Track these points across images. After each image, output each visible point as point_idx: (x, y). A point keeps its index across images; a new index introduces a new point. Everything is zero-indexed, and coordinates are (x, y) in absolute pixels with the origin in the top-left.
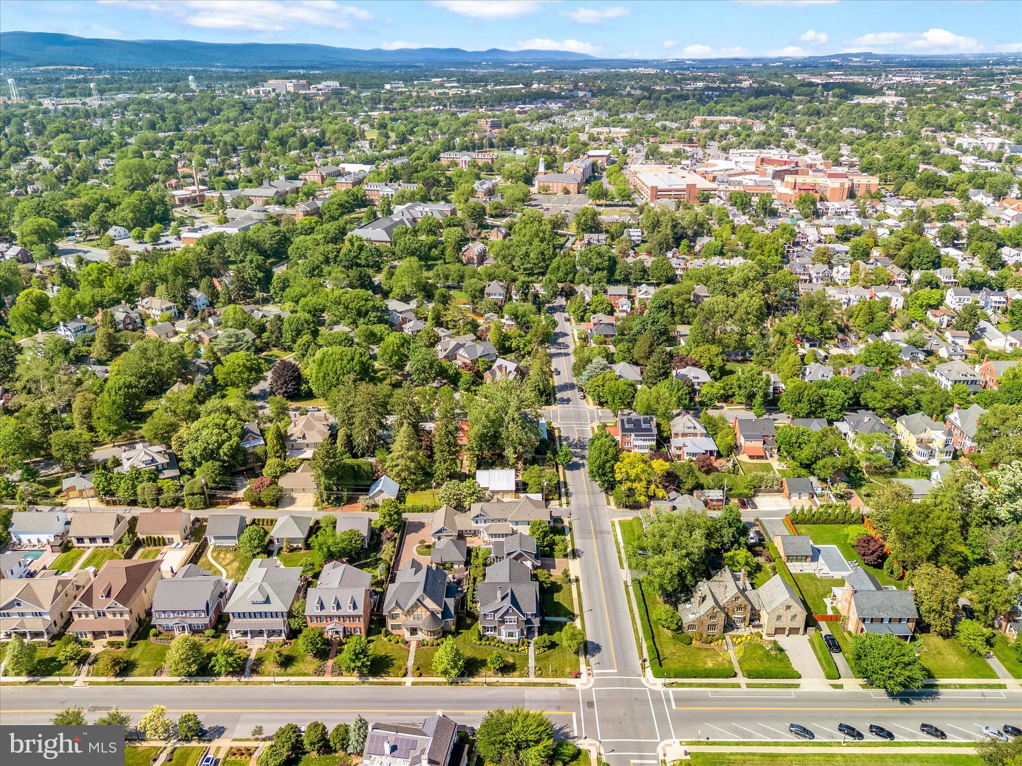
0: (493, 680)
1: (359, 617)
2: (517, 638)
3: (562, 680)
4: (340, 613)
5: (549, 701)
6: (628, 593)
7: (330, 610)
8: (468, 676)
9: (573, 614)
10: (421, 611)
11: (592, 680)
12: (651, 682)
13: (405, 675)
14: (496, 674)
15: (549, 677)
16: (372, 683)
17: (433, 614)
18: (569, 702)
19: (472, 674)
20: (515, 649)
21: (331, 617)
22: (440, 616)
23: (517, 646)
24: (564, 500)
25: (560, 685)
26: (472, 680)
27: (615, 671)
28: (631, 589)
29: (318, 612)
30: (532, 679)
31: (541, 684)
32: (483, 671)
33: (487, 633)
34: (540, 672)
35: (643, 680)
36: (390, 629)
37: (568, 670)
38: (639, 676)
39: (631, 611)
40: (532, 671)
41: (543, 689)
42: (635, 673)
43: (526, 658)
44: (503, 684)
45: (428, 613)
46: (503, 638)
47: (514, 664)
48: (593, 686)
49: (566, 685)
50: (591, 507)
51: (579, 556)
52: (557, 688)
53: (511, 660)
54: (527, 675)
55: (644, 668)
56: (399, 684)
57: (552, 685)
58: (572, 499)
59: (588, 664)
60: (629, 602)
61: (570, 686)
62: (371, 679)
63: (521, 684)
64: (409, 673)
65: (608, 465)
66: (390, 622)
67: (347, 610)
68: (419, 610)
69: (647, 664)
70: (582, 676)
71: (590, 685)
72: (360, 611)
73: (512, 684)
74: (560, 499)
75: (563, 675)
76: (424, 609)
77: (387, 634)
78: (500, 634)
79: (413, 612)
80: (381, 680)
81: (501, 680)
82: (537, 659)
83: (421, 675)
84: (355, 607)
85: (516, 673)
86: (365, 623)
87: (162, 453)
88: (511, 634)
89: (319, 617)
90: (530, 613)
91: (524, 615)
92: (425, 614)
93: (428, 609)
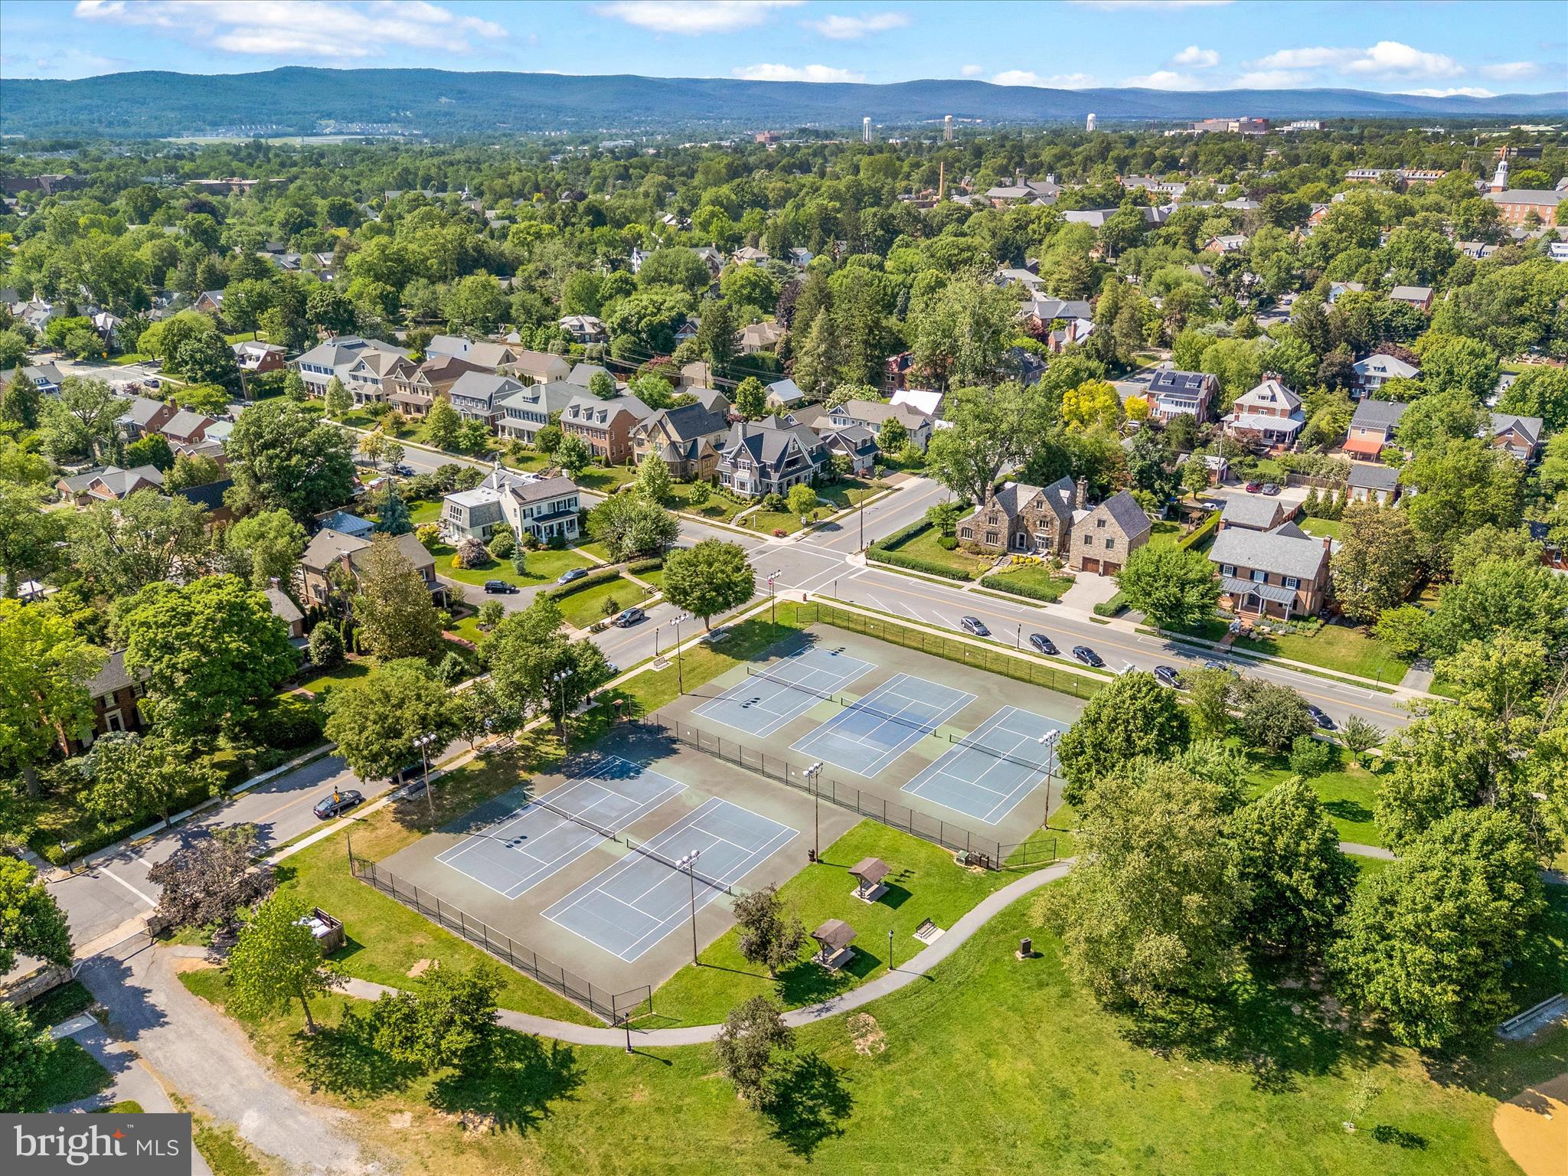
0: (690, 516)
1: (605, 433)
2: (748, 491)
3: (759, 534)
4: (589, 423)
7: (582, 420)
9: (849, 505)
10: (662, 438)
11: (793, 543)
12: (855, 559)
14: (699, 514)
15: (748, 528)
17: (673, 444)
20: (739, 502)
21: (580, 427)
22: (682, 451)
23: (744, 500)
25: (752, 536)
29: (570, 419)
30: (730, 525)
31: (732, 530)
33: (725, 484)
34: (744, 523)
35: (849, 556)
36: (635, 459)
37: (778, 531)
38: (849, 553)
40: (737, 520)
41: (730, 533)
43: (742, 510)
44: (696, 521)
45: (669, 442)
46: (736, 490)
47: (725, 511)
48: (787, 546)
49: (759, 537)
52: (748, 537)
53: (725, 508)
54: (728, 521)
57: (744, 534)
59: (807, 534)
61: (764, 539)
63: (713, 525)
64: (619, 492)
66: (637, 451)
67: (595, 422)
68: (661, 436)
70: (787, 538)
71: (784, 544)
72: (606, 426)
73: (704, 523)
75: (766, 532)
76: (665, 437)
77: (632, 462)
78: (733, 485)
79: (655, 438)
80: (589, 490)
81: (698, 518)
82: (753, 514)
84: (603, 419)
85: (719, 518)
86: (611, 444)
87: (594, 325)
88: (742, 485)
89: (571, 425)
90: (769, 462)
91: (759, 462)
92: (665, 442)
93: (669, 437)
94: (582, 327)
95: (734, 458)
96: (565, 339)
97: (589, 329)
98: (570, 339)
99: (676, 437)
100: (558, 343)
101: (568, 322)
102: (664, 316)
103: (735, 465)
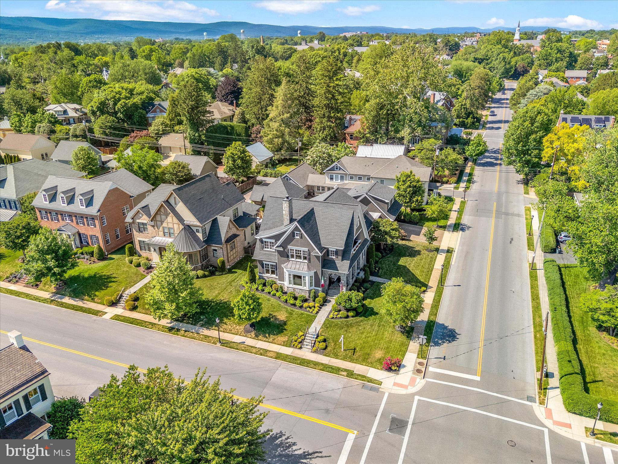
0: (237, 339)
1: (93, 218)
2: (307, 288)
3: (358, 368)
4: (71, 208)
5: (313, 396)
6: (534, 277)
7: (60, 205)
8: (202, 326)
9: (426, 286)
10: (170, 221)
11: (420, 383)
12: (556, 417)
13: (113, 304)
14: (247, 332)
15: (336, 356)
16: (62, 305)
17: (188, 229)
18: (354, 408)
19: (209, 324)
20: (298, 302)
21: (62, 214)
22: (200, 235)
23: (305, 300)
24: (463, 185)
25: (350, 374)
26: (205, 332)
27: (478, 378)
28: (541, 274)
29: (46, 204)
30: (306, 353)
31: (315, 365)
32: (229, 324)
33: (266, 275)
34: (323, 345)
35: (539, 410)
36: (138, 248)
37: (378, 354)
38: (530, 399)
39: (535, 298)
40: (309, 339)
41: (314, 374)
42: (520, 393)
43: (310, 321)
44: (249, 349)
45: (182, 227)
46: (286, 284)
47: (285, 323)
48: (419, 393)
49: (363, 377)
50: (499, 194)
51: (463, 230)
52: (342, 380)
53: (282, 316)
54: (301, 344)
55: (543, 388)
56: (96, 313)
57: (336, 370)
58: (474, 187)
59: (422, 354)
60: (534, 287)
61: (371, 380)
62: (67, 300)
63: (278, 356)
64: (122, 303)
65: (533, 136)
66: (138, 237)
67: (79, 207)
68: (169, 219)
69: (554, 382)
70: (402, 370)
71: (411, 390)
72: (93, 210)
73: (264, 352)
74: (458, 181)
75: (365, 360)
76: (176, 220)
77: (132, 252)
78: (282, 279)
79: (162, 222)
80: (79, 303)
81: (250, 341)
82: (327, 325)
83: (134, 308)
85: (282, 338)
86: (104, 231)
87: (76, 110)
88: (297, 279)
89: (49, 212)
90: (332, 248)
91: (321, 249)
92: (177, 228)
93: (180, 219)
94: (65, 112)
95: (284, 245)
96: (50, 122)
97: (72, 114)
98: (54, 121)
99: (190, 219)
100: (45, 125)
101: (53, 108)
102: (137, 100)
103: (284, 254)
